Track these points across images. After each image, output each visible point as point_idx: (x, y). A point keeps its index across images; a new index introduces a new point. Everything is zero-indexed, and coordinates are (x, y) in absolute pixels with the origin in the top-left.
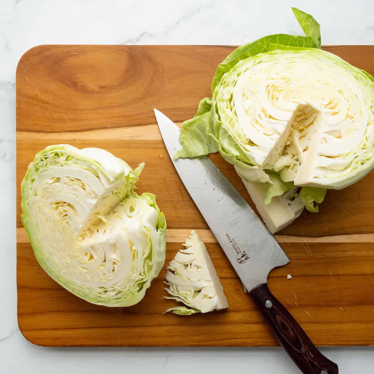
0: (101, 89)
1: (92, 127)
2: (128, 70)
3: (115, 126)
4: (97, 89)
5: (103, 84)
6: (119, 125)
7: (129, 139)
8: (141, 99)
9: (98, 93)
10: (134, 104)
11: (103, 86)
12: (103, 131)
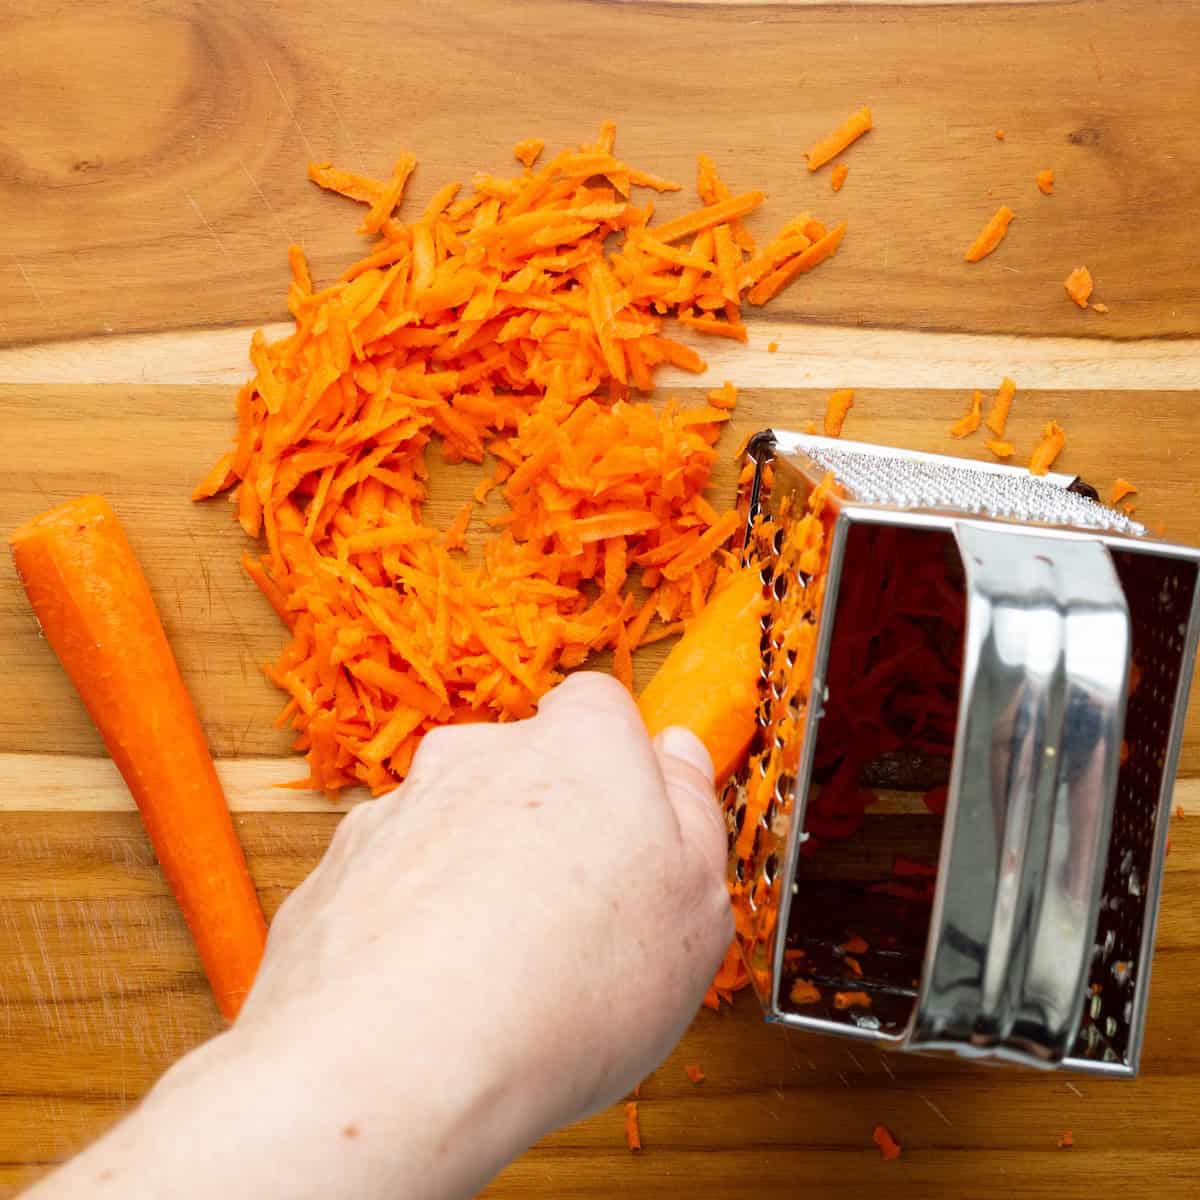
0: (79, 173)
1: (36, 331)
2: (189, 97)
3: (135, 326)
4: (60, 173)
5: (87, 152)
6: (150, 324)
7: (192, 381)
8: (242, 216)
9: (62, 189)
10: (214, 235)
11: (85, 163)
12: (84, 346)
